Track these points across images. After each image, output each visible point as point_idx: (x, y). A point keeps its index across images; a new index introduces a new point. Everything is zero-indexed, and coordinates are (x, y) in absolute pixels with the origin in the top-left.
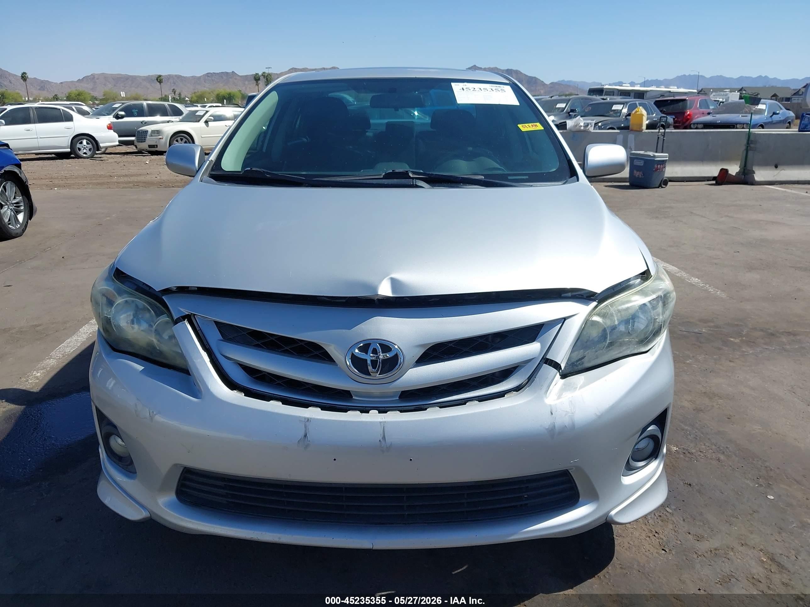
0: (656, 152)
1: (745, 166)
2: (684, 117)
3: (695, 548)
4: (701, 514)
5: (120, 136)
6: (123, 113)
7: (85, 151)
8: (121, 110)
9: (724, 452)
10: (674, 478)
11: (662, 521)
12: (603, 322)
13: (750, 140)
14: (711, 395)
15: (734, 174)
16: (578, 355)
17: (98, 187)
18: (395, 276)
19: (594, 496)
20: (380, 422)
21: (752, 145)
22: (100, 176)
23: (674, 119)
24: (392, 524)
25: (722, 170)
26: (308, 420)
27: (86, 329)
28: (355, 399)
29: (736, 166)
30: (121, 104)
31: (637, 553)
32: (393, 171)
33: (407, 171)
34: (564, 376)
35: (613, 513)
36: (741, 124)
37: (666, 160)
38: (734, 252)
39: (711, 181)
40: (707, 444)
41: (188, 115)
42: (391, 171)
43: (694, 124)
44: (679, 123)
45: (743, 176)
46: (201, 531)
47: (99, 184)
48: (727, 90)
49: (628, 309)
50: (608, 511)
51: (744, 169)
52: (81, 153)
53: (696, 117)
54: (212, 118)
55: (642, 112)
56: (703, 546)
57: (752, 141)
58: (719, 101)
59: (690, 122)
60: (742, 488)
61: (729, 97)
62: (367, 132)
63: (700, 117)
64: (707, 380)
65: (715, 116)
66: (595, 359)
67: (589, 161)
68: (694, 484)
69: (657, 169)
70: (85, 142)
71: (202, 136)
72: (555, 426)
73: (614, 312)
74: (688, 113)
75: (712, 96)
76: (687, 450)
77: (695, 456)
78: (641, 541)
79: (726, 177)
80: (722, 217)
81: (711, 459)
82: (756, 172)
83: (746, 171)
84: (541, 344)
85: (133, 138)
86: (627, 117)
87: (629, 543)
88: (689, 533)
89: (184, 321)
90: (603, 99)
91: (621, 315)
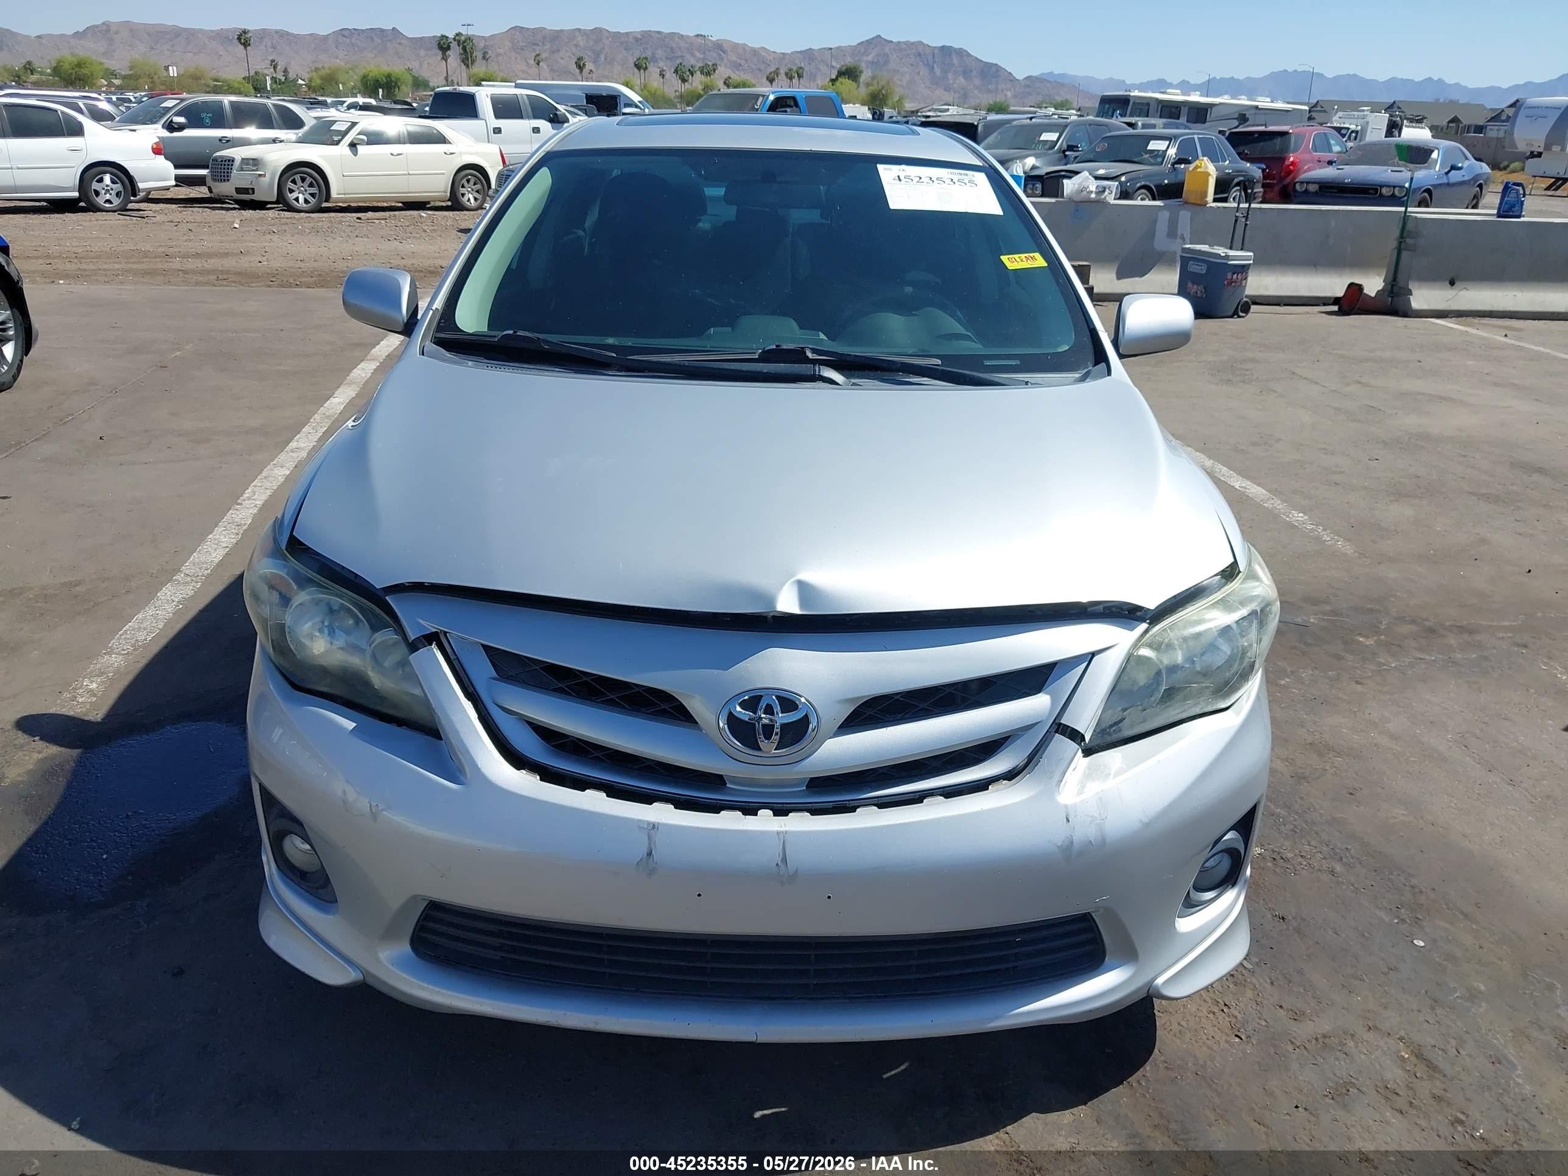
0: (1231, 248)
1: (1395, 279)
2: (1284, 166)
3: (1290, 1034)
4: (1300, 972)
5: (176, 167)
6: (181, 120)
7: (108, 197)
8: (178, 114)
9: (1342, 859)
10: (1257, 905)
11: (1236, 984)
12: (1158, 659)
13: (1406, 229)
14: (1322, 749)
15: (1373, 295)
16: (1113, 716)
17: (145, 280)
18: (805, 576)
19: (1130, 954)
20: (778, 833)
21: (1409, 241)
22: (146, 254)
23: (1263, 170)
24: (791, 998)
25: (1351, 285)
26: (654, 826)
27: (169, 593)
28: (731, 788)
29: (1377, 277)
30: (179, 101)
31: (1193, 1042)
32: (777, 346)
33: (802, 348)
34: (1088, 752)
35: (1160, 981)
36: (1390, 186)
37: (1250, 265)
38: (1369, 459)
39: (1329, 305)
40: (1313, 843)
41: (313, 129)
42: (775, 347)
43: (1302, 183)
44: (1274, 179)
45: (1390, 299)
46: (459, 1009)
47: (146, 273)
48: (1366, 108)
49: (1198, 635)
50: (1152, 979)
51: (1393, 286)
52: (100, 201)
53: (1306, 167)
54: (365, 138)
55: (1206, 168)
56: (1304, 1030)
57: (1410, 232)
58: (1348, 129)
59: (1294, 178)
60: (1371, 924)
61: (1367, 123)
62: (700, 221)
63: (1315, 169)
64: (1316, 720)
65: (1342, 169)
66: (1141, 723)
67: (1126, 328)
68: (1290, 918)
69: (1231, 282)
70: (107, 179)
71: (344, 174)
72: (1072, 842)
73: (1176, 642)
74: (1291, 159)
75: (1335, 118)
76: (1279, 853)
77: (1293, 865)
78: (1201, 1020)
79: (1358, 300)
80: (1348, 385)
81: (1319, 870)
82: (1414, 292)
83: (1395, 290)
84: (1051, 697)
85: (203, 172)
86: (1176, 166)
87: (1179, 1024)
88: (1281, 1007)
89: (431, 645)
90: (1130, 125)
91: (1188, 647)
